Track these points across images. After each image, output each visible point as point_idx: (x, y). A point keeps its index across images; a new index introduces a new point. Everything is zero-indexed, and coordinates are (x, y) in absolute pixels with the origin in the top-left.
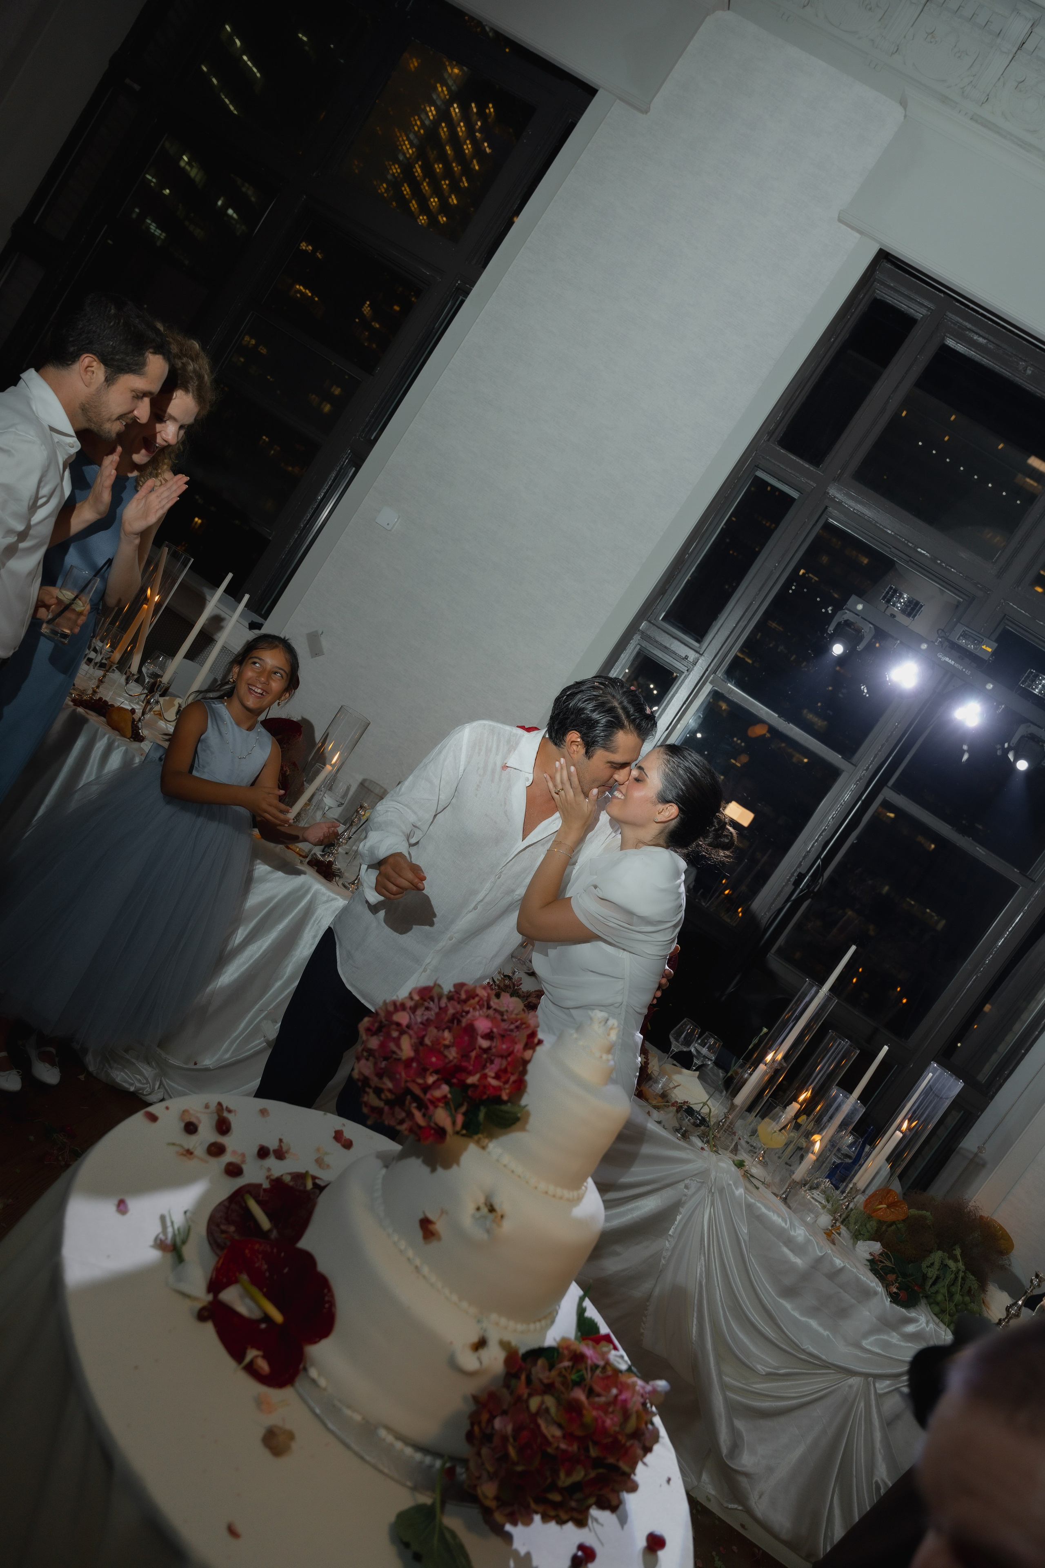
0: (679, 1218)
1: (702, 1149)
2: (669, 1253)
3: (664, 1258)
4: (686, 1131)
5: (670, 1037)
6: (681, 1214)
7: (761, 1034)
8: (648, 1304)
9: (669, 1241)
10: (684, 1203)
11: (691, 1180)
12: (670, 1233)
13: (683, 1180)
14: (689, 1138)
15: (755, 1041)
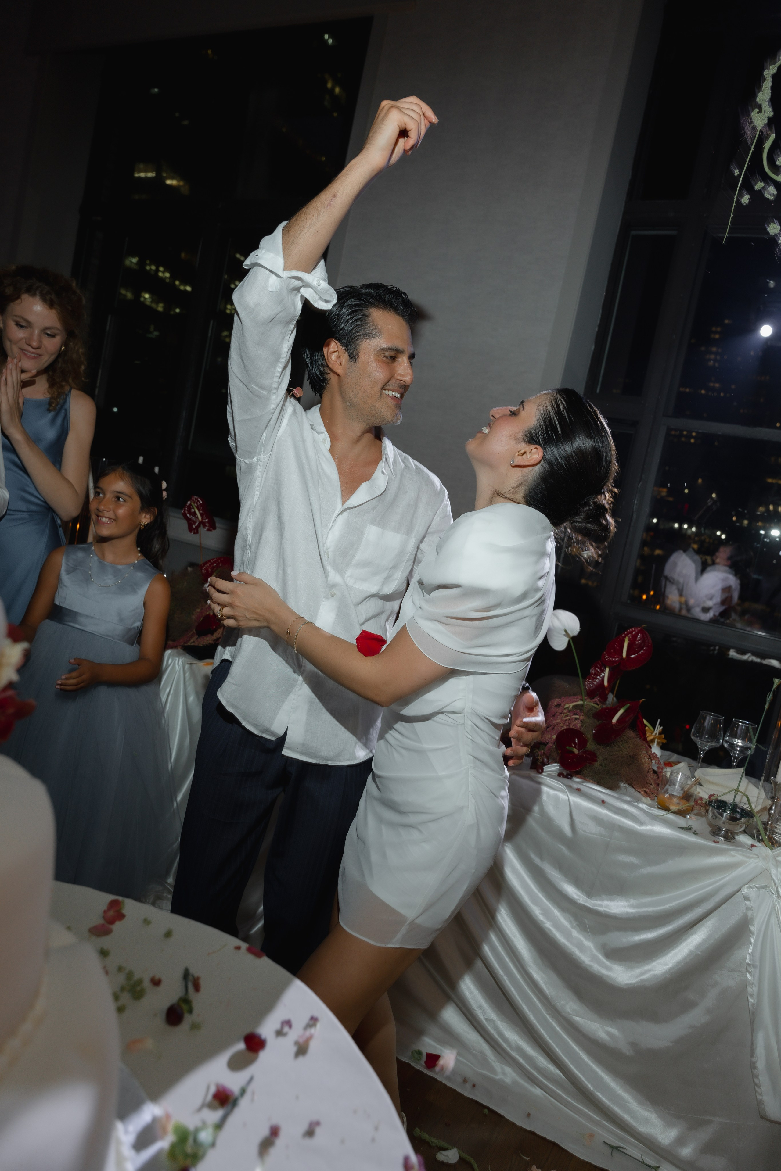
0: (752, 940)
1: (753, 846)
2: (756, 989)
3: (751, 995)
4: (727, 831)
5: (692, 737)
6: (753, 934)
7: (774, 687)
8: (754, 1060)
9: (750, 973)
10: (752, 919)
11: (750, 887)
12: (747, 961)
13: (739, 890)
14: (734, 838)
15: (770, 697)
